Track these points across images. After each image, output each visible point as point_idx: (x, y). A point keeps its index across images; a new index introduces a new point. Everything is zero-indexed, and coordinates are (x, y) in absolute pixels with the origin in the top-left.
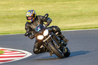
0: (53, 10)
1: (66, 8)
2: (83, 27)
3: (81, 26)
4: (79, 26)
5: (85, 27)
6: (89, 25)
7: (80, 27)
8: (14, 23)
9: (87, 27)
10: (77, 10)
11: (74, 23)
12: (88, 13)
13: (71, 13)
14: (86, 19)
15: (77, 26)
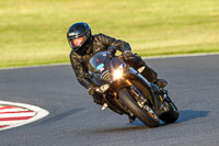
0: (96, 12)
1: (124, 7)
2: (162, 51)
3: (159, 48)
4: (155, 49)
5: (166, 51)
6: (177, 47)
7: (158, 51)
8: (7, 42)
9: (171, 50)
10: (148, 13)
11: (144, 41)
12: (174, 18)
13: (136, 20)
14: (169, 32)
15: (150, 49)
